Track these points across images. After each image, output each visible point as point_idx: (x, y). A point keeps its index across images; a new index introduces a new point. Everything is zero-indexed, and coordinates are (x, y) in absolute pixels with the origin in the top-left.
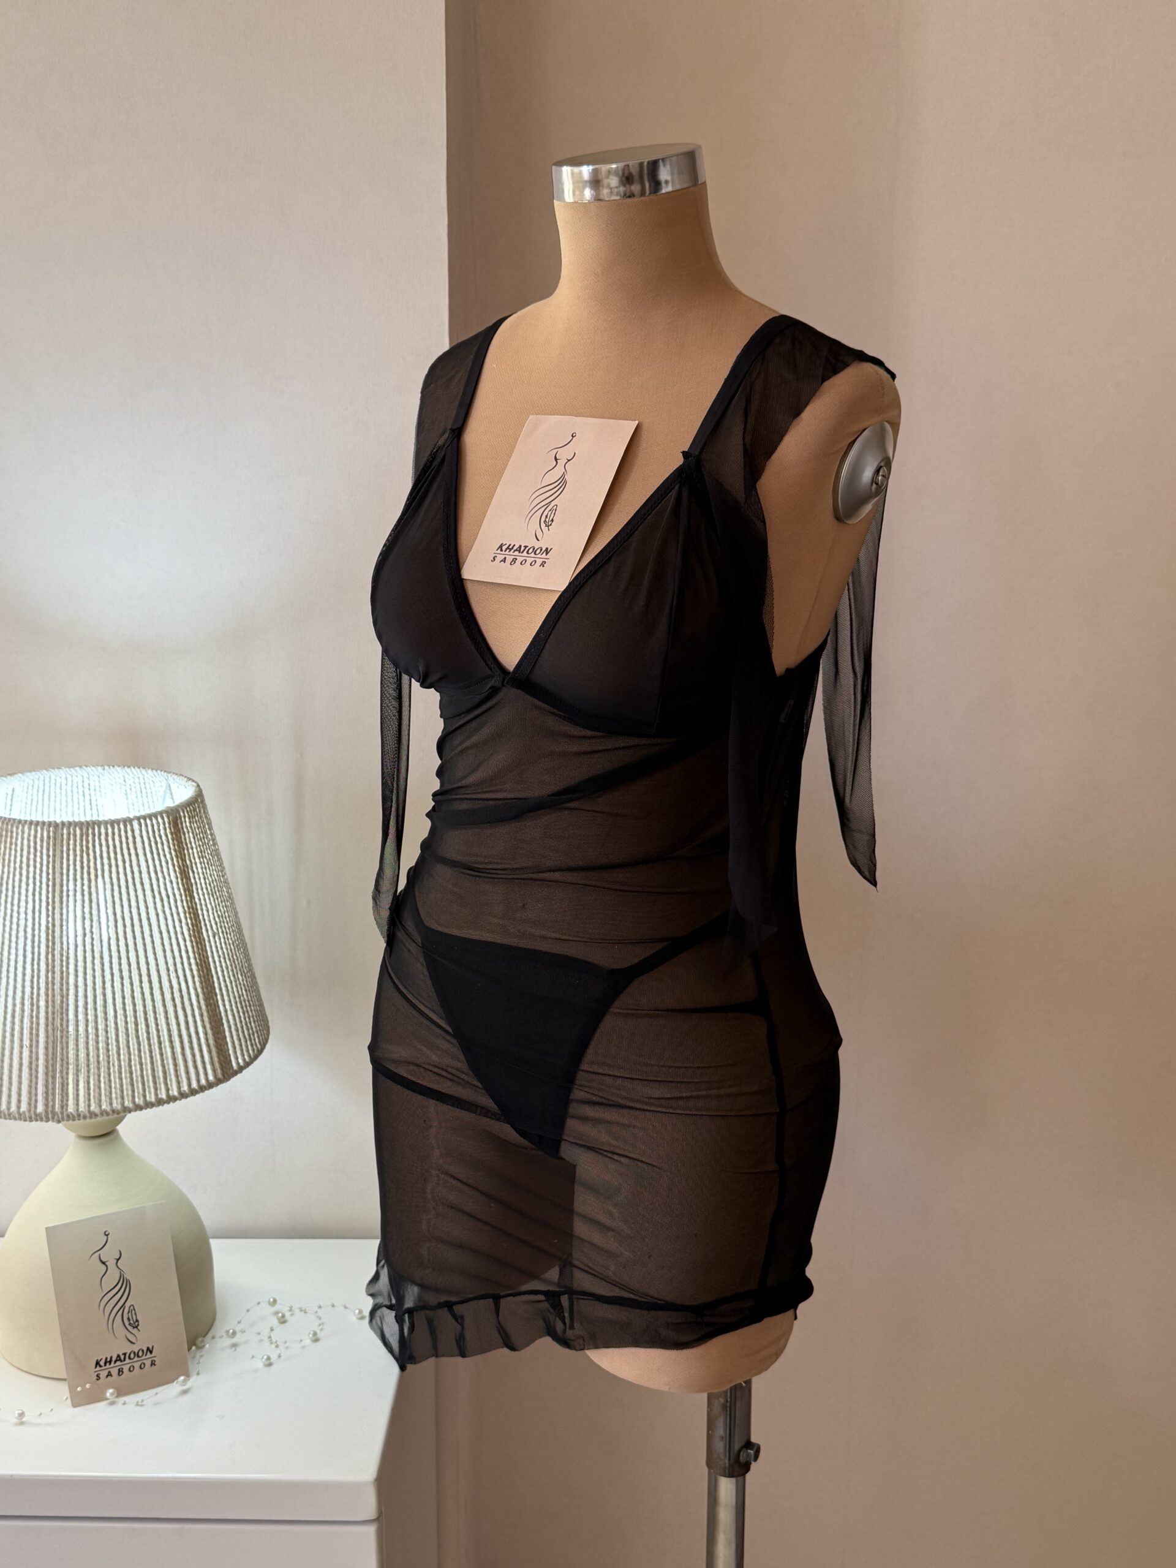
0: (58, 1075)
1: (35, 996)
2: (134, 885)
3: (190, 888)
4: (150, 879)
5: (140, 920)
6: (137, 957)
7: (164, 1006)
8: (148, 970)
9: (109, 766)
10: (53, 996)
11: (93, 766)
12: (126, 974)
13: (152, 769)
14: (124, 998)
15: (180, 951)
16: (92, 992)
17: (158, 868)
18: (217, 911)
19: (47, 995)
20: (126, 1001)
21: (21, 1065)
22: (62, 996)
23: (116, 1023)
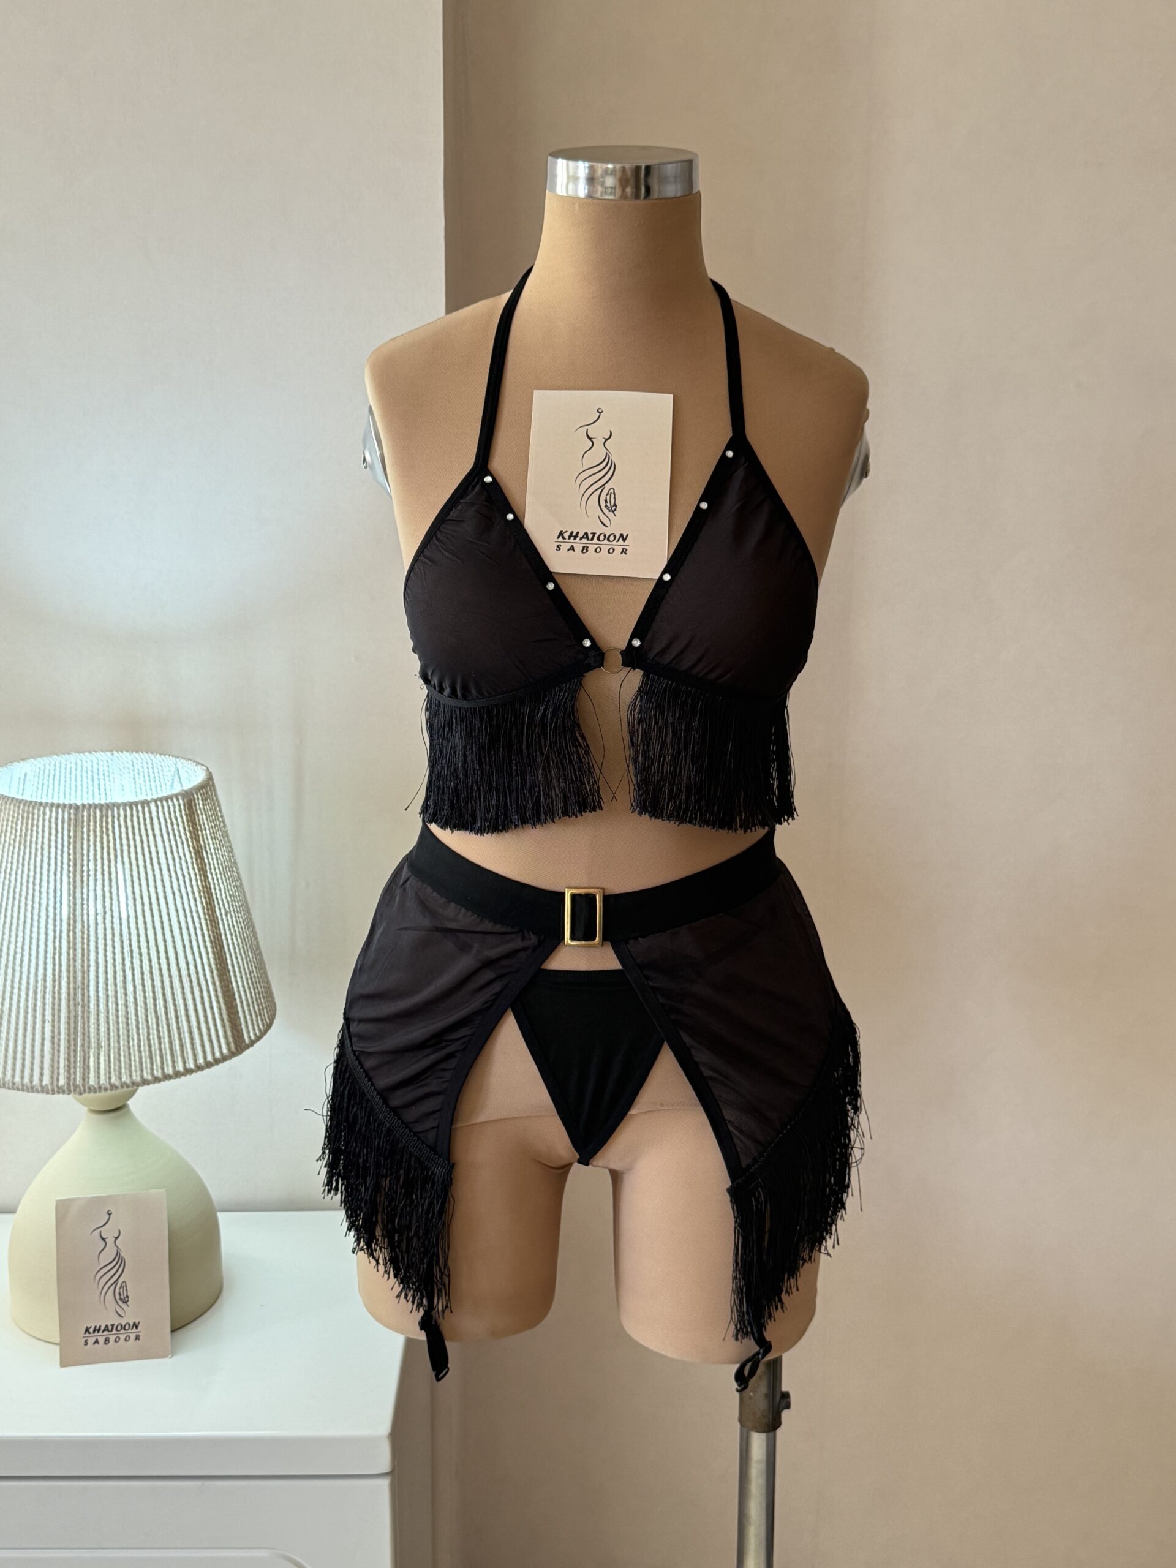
0: (79, 1049)
1: (57, 973)
2: (152, 864)
3: (204, 867)
4: (167, 859)
5: (158, 899)
6: (155, 934)
7: (181, 981)
8: (166, 947)
9: (117, 751)
10: (75, 972)
11: (102, 751)
12: (144, 951)
13: (161, 754)
14: (142, 974)
15: (195, 929)
16: (112, 968)
17: (174, 848)
18: (228, 891)
19: (68, 971)
20: (145, 976)
21: (43, 1039)
22: (83, 972)
23: (135, 998)
